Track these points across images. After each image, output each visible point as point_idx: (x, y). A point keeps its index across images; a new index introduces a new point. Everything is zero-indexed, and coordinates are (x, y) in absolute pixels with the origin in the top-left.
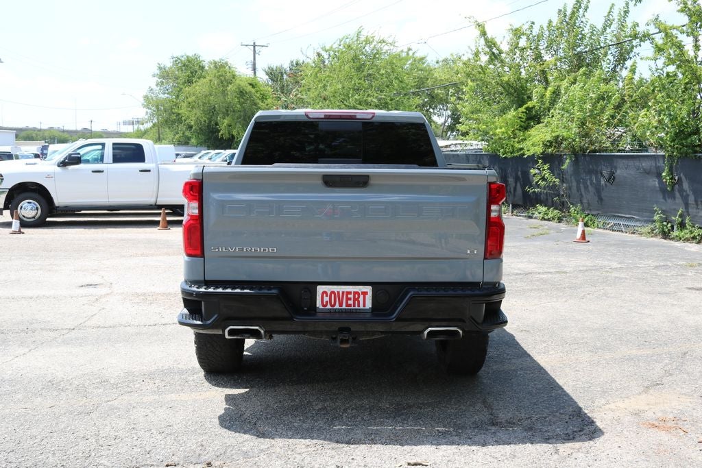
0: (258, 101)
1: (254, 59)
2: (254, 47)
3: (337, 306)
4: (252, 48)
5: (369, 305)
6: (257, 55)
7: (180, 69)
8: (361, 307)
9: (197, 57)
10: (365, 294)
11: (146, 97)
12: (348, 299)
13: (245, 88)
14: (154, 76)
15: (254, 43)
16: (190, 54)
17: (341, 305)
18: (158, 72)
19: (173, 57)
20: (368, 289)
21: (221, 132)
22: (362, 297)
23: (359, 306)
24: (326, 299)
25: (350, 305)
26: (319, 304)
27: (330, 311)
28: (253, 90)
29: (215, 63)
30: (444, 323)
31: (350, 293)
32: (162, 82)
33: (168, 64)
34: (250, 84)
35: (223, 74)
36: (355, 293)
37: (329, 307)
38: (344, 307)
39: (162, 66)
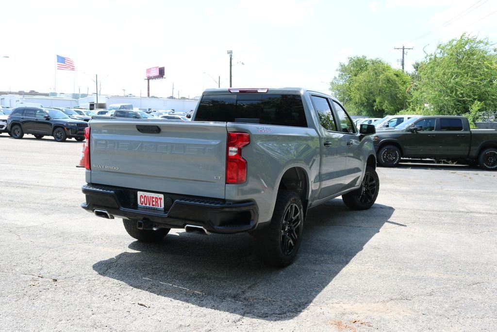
0: (400, 85)
1: (403, 58)
2: (403, 49)
3: (148, 205)
4: (402, 50)
5: (163, 206)
6: (405, 55)
7: (353, 66)
8: (159, 207)
9: (364, 57)
10: (160, 199)
11: (332, 83)
12: (153, 201)
13: (391, 77)
14: (337, 70)
15: (404, 47)
16: (360, 56)
17: (150, 205)
18: (340, 68)
19: (349, 58)
20: (162, 196)
21: (375, 107)
22: (159, 200)
23: (158, 206)
24: (142, 200)
25: (153, 205)
26: (139, 202)
27: (144, 208)
28: (396, 79)
29: (372, 61)
30: (194, 223)
31: (153, 198)
32: (342, 75)
33: (346, 63)
34: (395, 74)
35: (378, 68)
36: (156, 198)
37: (144, 205)
38: (151, 206)
39: (342, 64)
